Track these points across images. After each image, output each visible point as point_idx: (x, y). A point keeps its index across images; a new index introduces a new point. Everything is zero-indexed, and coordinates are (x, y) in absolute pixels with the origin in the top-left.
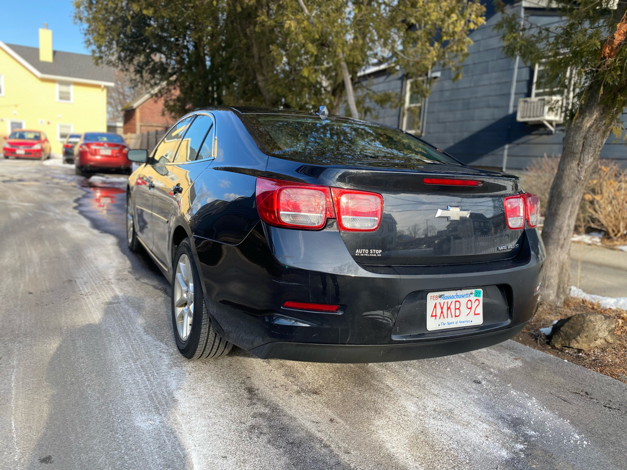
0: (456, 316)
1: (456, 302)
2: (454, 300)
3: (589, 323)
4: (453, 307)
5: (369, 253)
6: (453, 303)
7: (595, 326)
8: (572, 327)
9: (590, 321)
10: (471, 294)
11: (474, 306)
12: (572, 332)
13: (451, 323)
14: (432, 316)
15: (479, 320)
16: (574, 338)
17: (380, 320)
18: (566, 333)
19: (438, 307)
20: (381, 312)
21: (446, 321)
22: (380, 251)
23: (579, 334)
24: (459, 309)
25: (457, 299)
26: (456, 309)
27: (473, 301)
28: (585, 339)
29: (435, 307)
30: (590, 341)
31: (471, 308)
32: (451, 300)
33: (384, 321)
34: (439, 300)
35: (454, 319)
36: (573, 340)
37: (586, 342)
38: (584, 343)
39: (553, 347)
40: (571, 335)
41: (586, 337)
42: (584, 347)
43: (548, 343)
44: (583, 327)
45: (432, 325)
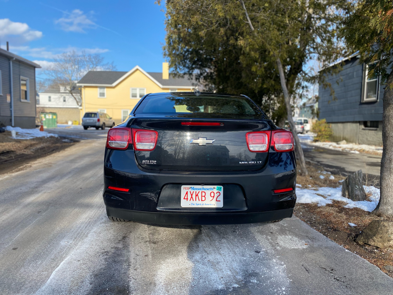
0: (202, 200)
1: (202, 192)
2: (201, 191)
3: (383, 227)
4: (200, 195)
5: (149, 162)
6: (200, 193)
7: (388, 230)
8: (371, 229)
9: (384, 226)
10: (214, 188)
11: (216, 195)
12: (370, 233)
13: (199, 204)
14: (184, 199)
15: (221, 205)
16: (371, 238)
17: (149, 198)
18: (367, 234)
19: (189, 193)
20: (149, 194)
21: (194, 202)
22: (156, 161)
23: (375, 235)
24: (204, 196)
25: (203, 191)
26: (202, 196)
27: (215, 193)
28: (380, 239)
29: (187, 193)
30: (384, 241)
31: (214, 197)
32: (199, 191)
33: (151, 199)
34: (190, 190)
35: (200, 202)
36: (371, 239)
37: (381, 242)
38: (379, 242)
39: (358, 244)
40: (370, 235)
41: (381, 237)
42: (380, 245)
43: (355, 241)
44: (378, 230)
45: (185, 204)
